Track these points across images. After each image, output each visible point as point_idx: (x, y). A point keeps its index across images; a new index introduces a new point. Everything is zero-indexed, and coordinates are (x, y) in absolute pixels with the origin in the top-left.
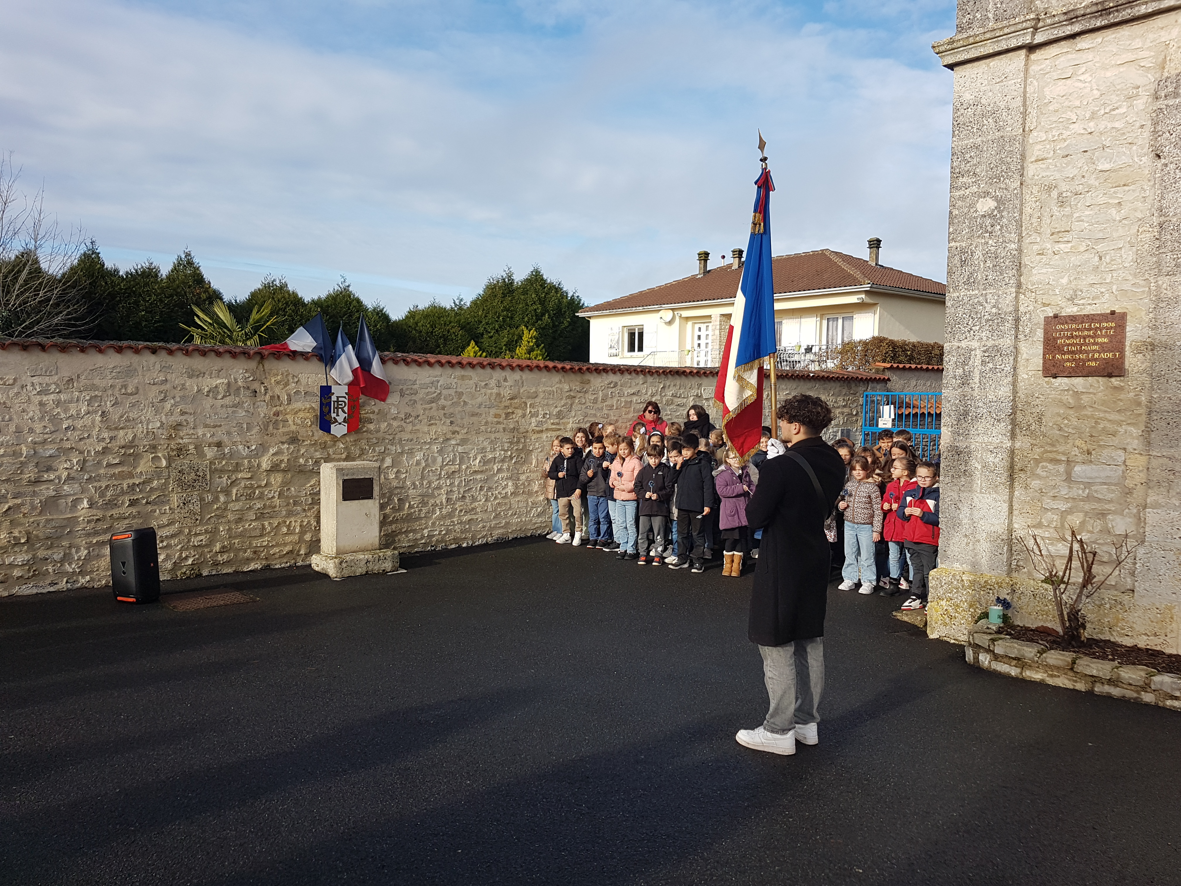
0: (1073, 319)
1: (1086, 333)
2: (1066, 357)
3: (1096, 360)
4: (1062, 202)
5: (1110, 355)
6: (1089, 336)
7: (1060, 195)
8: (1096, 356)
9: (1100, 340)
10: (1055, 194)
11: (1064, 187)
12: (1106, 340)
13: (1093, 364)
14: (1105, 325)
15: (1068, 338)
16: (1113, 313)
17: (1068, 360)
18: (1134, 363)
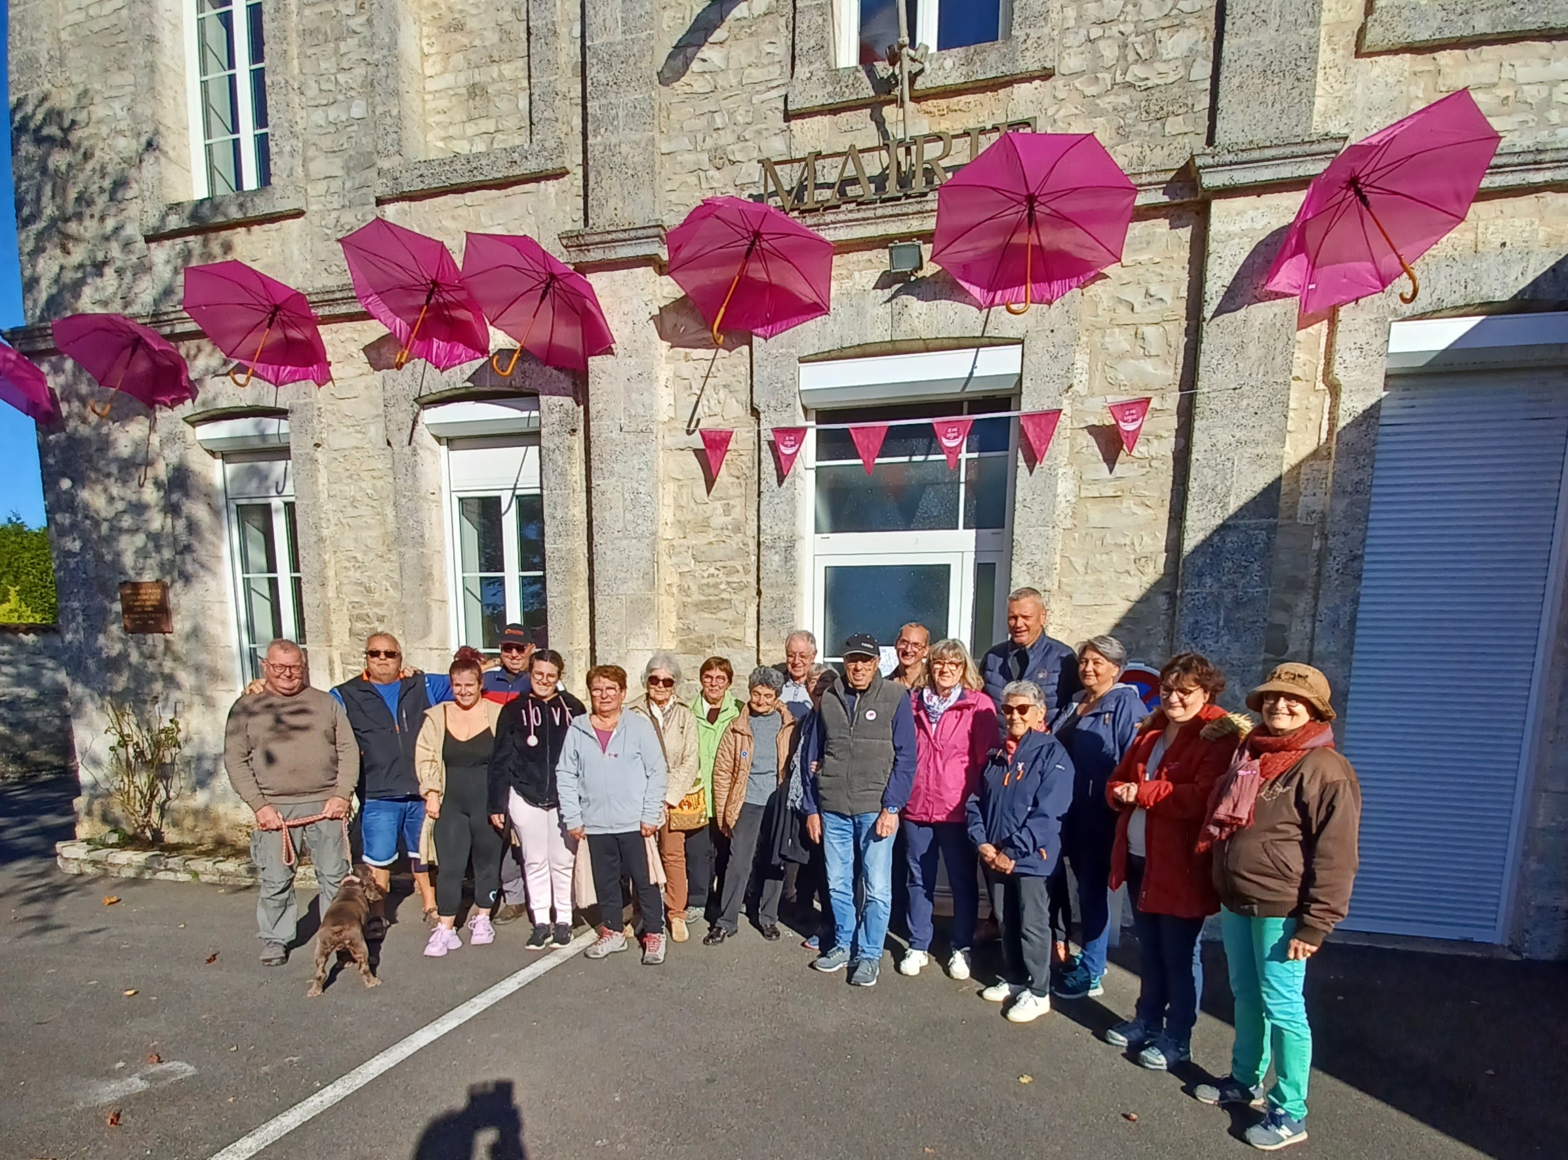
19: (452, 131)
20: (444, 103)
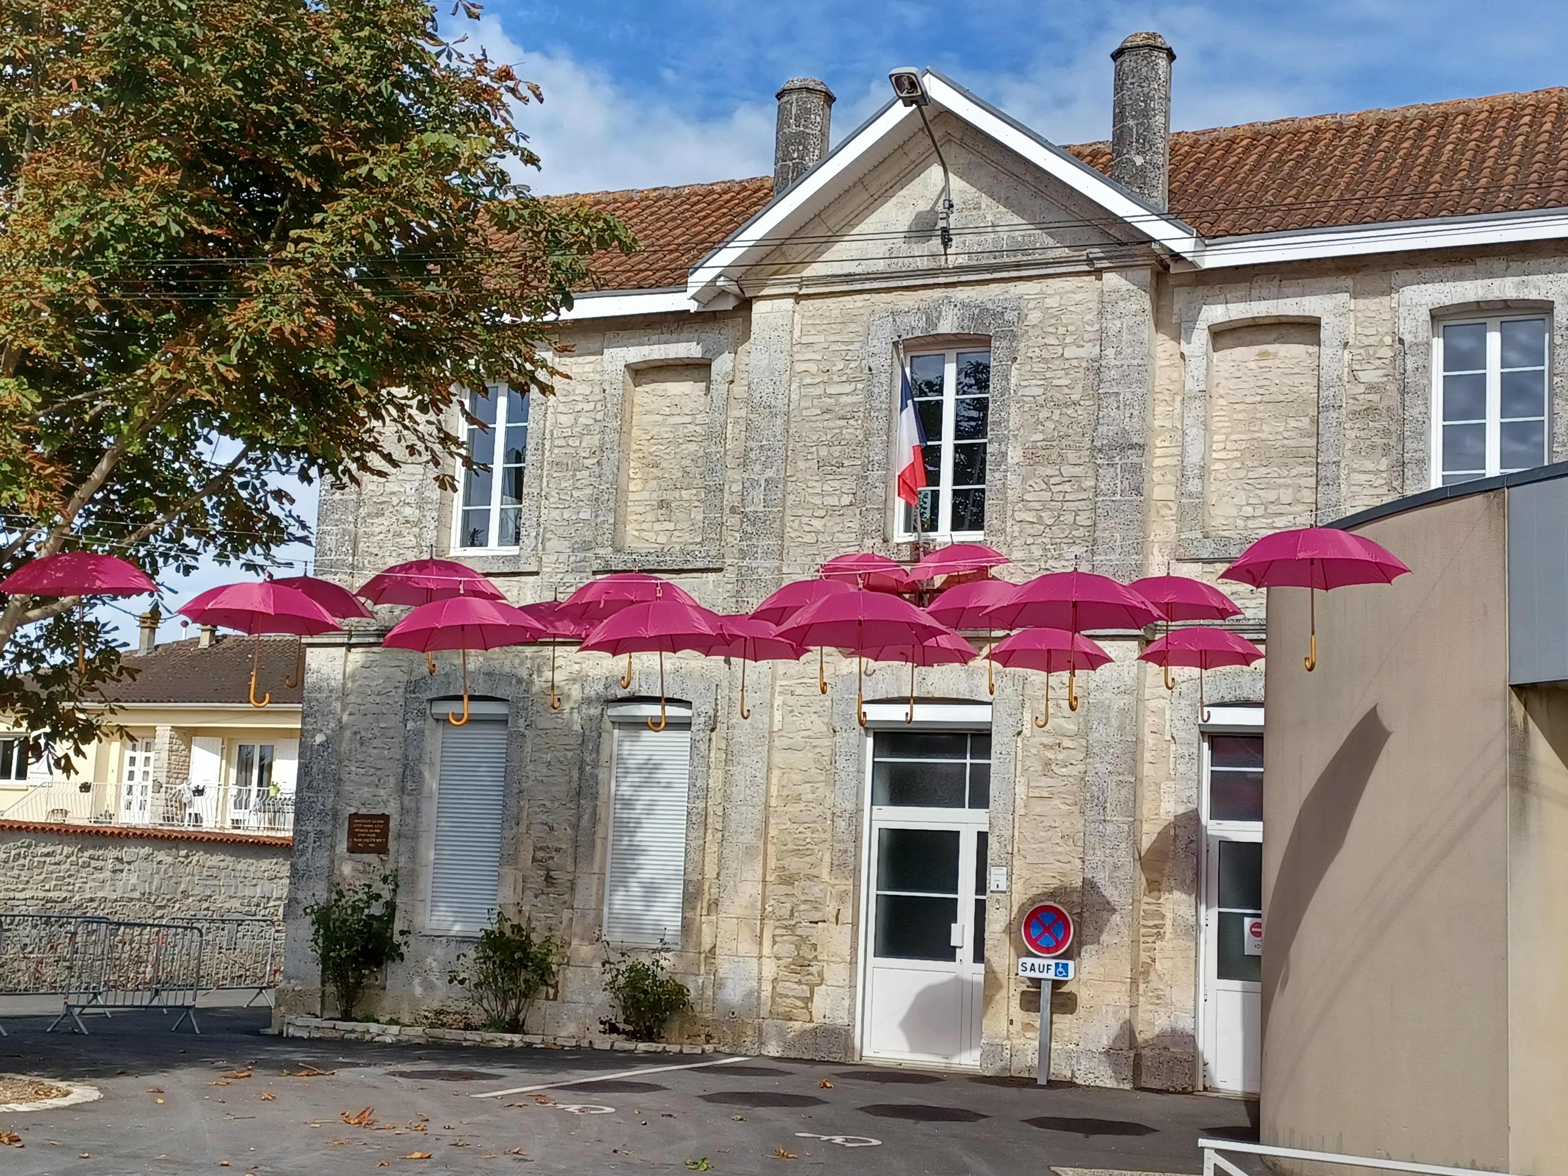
0: (364, 816)
1: (370, 826)
2: (359, 840)
3: (374, 843)
5: (381, 840)
6: (371, 828)
8: (374, 840)
9: (376, 831)
12: (379, 831)
13: (372, 845)
14: (379, 821)
15: (361, 828)
16: (383, 815)
17: (360, 842)
18: (392, 845)
19: (644, 526)
20: (641, 509)
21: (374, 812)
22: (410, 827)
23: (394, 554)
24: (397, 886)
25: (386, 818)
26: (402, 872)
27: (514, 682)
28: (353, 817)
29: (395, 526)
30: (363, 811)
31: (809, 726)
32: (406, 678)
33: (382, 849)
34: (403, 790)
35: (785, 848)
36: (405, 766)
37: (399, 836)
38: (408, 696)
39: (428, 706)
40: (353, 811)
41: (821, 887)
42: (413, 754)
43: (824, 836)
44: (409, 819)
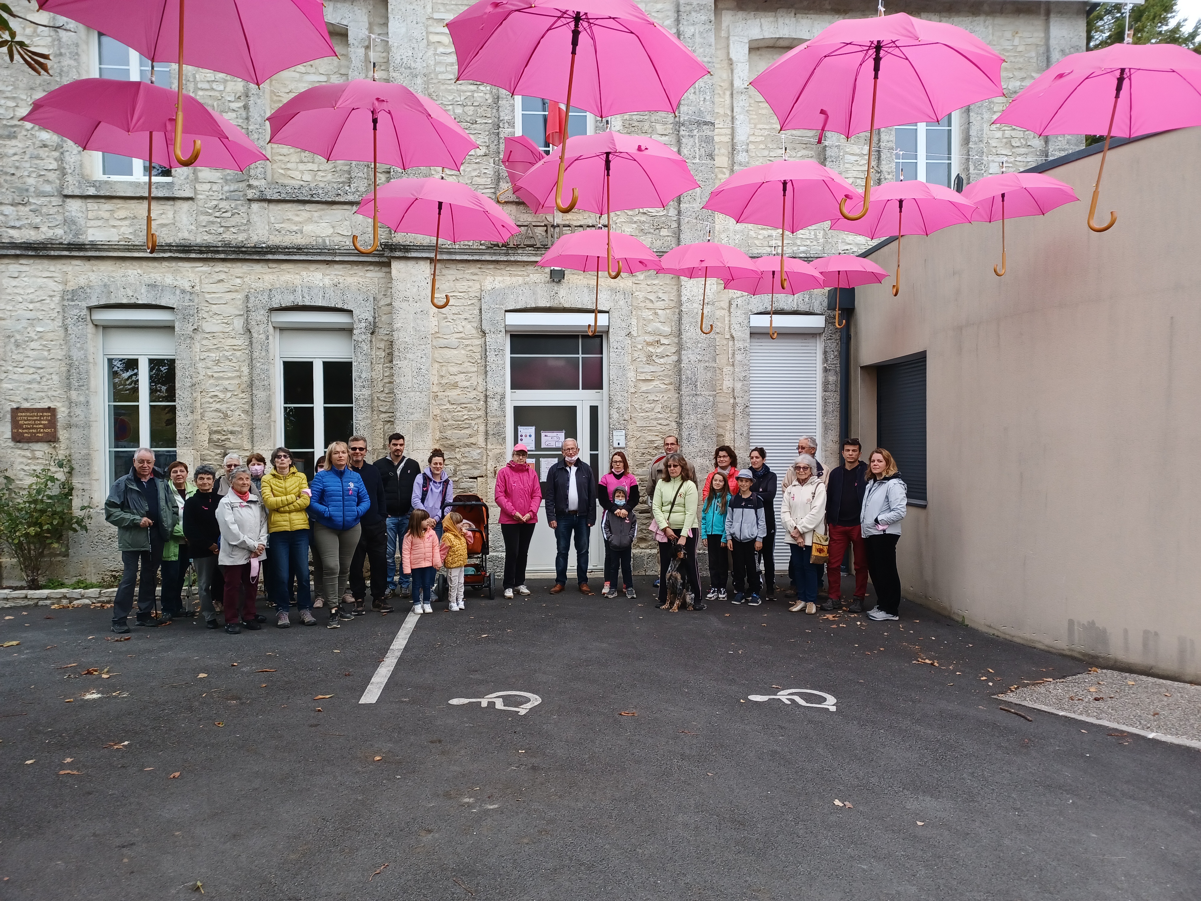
0: (27, 410)
1: (35, 418)
2: (25, 431)
3: (41, 433)
4: (18, 346)
5: (49, 430)
6: (37, 420)
7: (16, 341)
8: (42, 430)
9: (43, 422)
10: (13, 340)
11: (18, 337)
12: (46, 422)
13: (40, 435)
14: (45, 414)
15: (26, 421)
16: (49, 408)
17: (26, 433)
18: (62, 434)
21: (38, 406)
22: (82, 417)
23: (34, 175)
24: (72, 469)
25: (51, 411)
26: (76, 456)
27: (178, 292)
28: (16, 411)
29: (31, 149)
30: (26, 405)
31: (461, 329)
32: (61, 287)
33: (52, 439)
34: (69, 387)
35: (446, 423)
36: (70, 365)
37: (69, 426)
38: (66, 303)
39: (88, 313)
40: (15, 406)
41: (479, 451)
42: (76, 354)
43: (478, 413)
44: (78, 411)
